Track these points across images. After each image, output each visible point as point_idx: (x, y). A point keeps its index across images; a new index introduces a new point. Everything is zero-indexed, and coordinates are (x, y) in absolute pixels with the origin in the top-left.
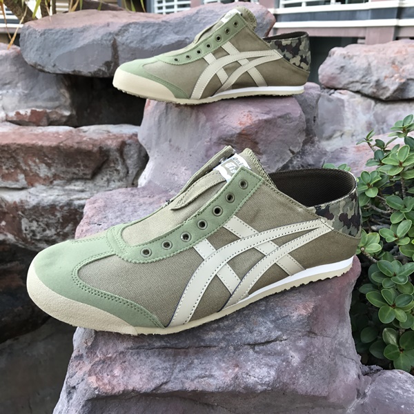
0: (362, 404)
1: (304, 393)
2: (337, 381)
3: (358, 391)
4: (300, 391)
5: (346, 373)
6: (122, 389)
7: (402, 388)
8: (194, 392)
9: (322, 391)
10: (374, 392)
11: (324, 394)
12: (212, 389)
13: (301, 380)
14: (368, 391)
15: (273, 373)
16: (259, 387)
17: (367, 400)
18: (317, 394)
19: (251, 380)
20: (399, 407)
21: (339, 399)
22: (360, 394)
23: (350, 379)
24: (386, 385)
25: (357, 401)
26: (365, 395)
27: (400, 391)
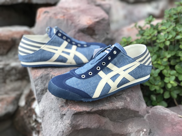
0: (149, 115)
1: (132, 109)
2: (141, 107)
3: (147, 111)
4: (131, 109)
5: (143, 106)
6: (82, 110)
7: (160, 110)
8: (102, 110)
9: (137, 109)
10: (152, 111)
11: (138, 110)
12: (107, 109)
13: (131, 105)
14: (150, 111)
15: (123, 103)
16: (120, 107)
17: (150, 114)
18: (136, 110)
19: (117, 105)
20: (160, 114)
21: (142, 113)
22: (148, 112)
23: (144, 107)
24: (155, 109)
25: (147, 115)
26: (149, 113)
27: (160, 111)
